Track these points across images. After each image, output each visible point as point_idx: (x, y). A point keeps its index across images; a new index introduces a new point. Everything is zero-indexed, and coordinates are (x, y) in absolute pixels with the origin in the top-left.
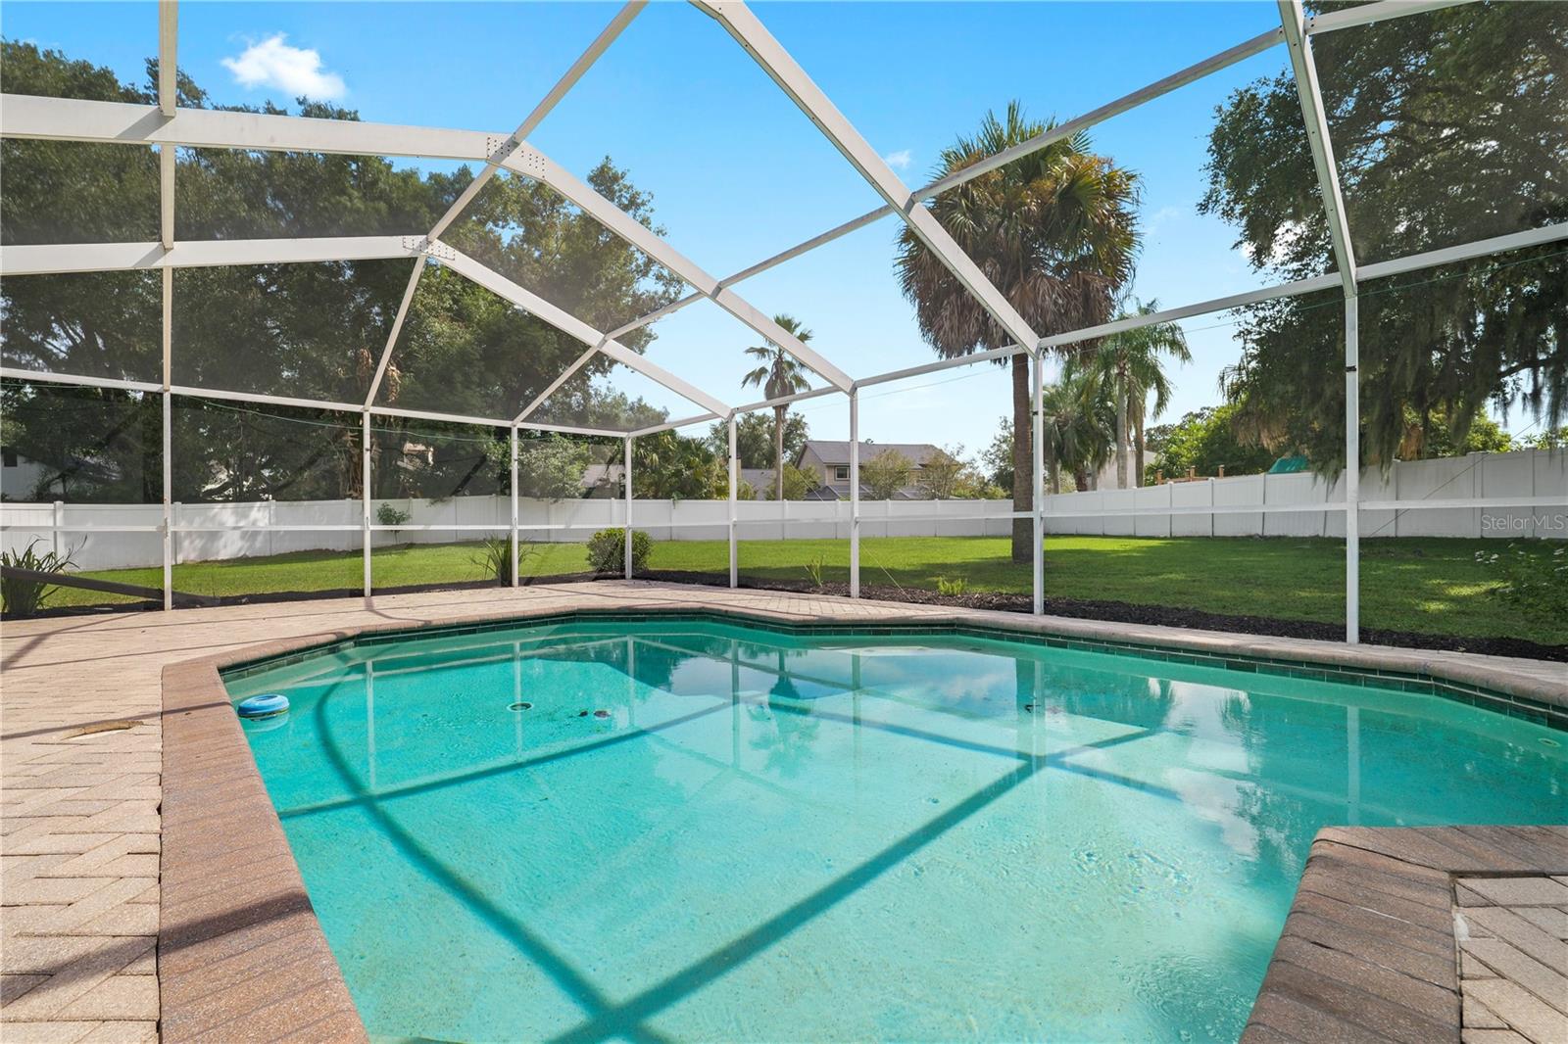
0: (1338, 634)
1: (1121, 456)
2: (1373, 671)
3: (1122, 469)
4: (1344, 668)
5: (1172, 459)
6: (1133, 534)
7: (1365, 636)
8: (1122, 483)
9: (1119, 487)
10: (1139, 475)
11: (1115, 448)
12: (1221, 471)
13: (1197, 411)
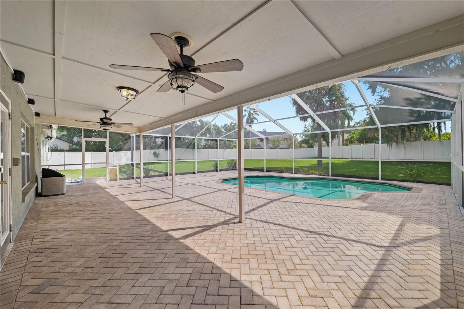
0: (378, 179)
1: (339, 138)
2: (380, 183)
3: (339, 141)
4: (377, 183)
5: (352, 138)
6: (342, 158)
7: (382, 179)
8: (339, 145)
9: (338, 146)
10: (343, 142)
11: (337, 136)
12: (364, 142)
13: (358, 122)
